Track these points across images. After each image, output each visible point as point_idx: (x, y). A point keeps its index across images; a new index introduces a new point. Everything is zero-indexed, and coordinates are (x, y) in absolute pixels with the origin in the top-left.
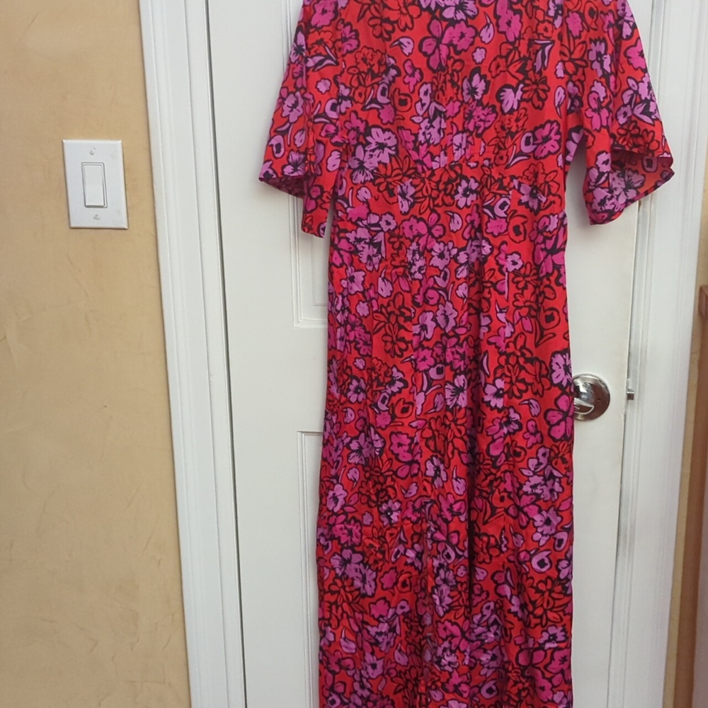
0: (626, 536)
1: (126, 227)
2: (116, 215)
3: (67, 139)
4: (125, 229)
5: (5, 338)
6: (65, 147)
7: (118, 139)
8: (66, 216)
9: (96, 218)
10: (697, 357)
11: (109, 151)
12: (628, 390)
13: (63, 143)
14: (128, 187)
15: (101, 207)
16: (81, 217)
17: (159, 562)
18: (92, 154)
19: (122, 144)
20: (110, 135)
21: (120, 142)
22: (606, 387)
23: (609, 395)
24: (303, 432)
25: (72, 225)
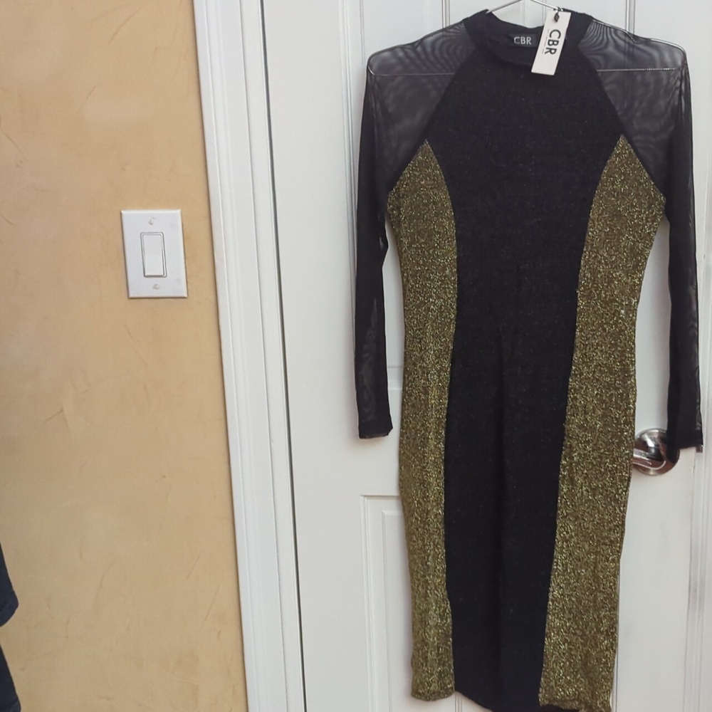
0: (696, 590)
1: (186, 296)
2: (175, 284)
3: (125, 209)
4: (184, 298)
5: (62, 411)
6: (124, 218)
7: (177, 209)
8: (125, 287)
9: (155, 287)
11: (168, 221)
13: (121, 214)
14: (187, 256)
15: (161, 276)
16: (139, 287)
17: (219, 633)
18: (151, 224)
19: (181, 213)
20: (168, 205)
21: (178, 212)
24: (365, 496)
25: (132, 295)
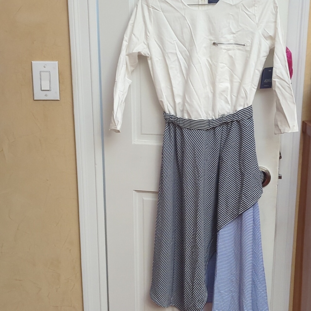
2: (54, 94)
3: (33, 61)
4: (58, 100)
5: (3, 150)
6: (33, 64)
7: (56, 61)
8: (32, 95)
9: (46, 95)
11: (53, 66)
12: (279, 174)
13: (31, 62)
14: (60, 82)
15: (48, 90)
16: (39, 95)
18: (45, 67)
19: (58, 63)
20: (52, 60)
22: (269, 173)
23: (270, 176)
24: (136, 191)
25: (35, 99)
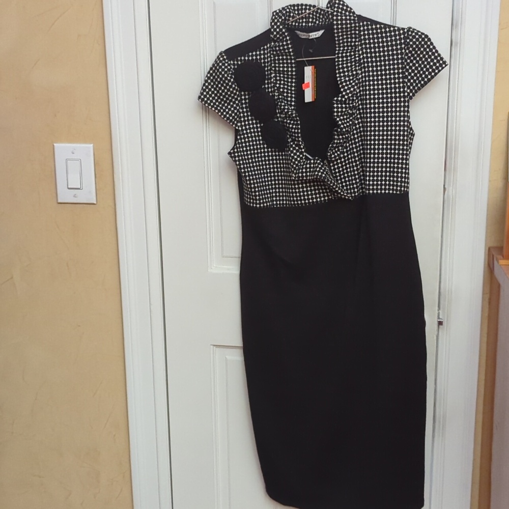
1: (95, 203)
2: (88, 194)
3: (56, 143)
4: (94, 204)
5: (12, 277)
6: (55, 148)
7: (91, 144)
8: (55, 195)
9: (75, 196)
10: (487, 296)
11: (85, 151)
12: (439, 318)
13: (53, 145)
14: (97, 176)
15: (79, 189)
16: (65, 195)
18: (73, 153)
19: (93, 146)
20: (85, 141)
24: (214, 345)
25: (59, 201)
